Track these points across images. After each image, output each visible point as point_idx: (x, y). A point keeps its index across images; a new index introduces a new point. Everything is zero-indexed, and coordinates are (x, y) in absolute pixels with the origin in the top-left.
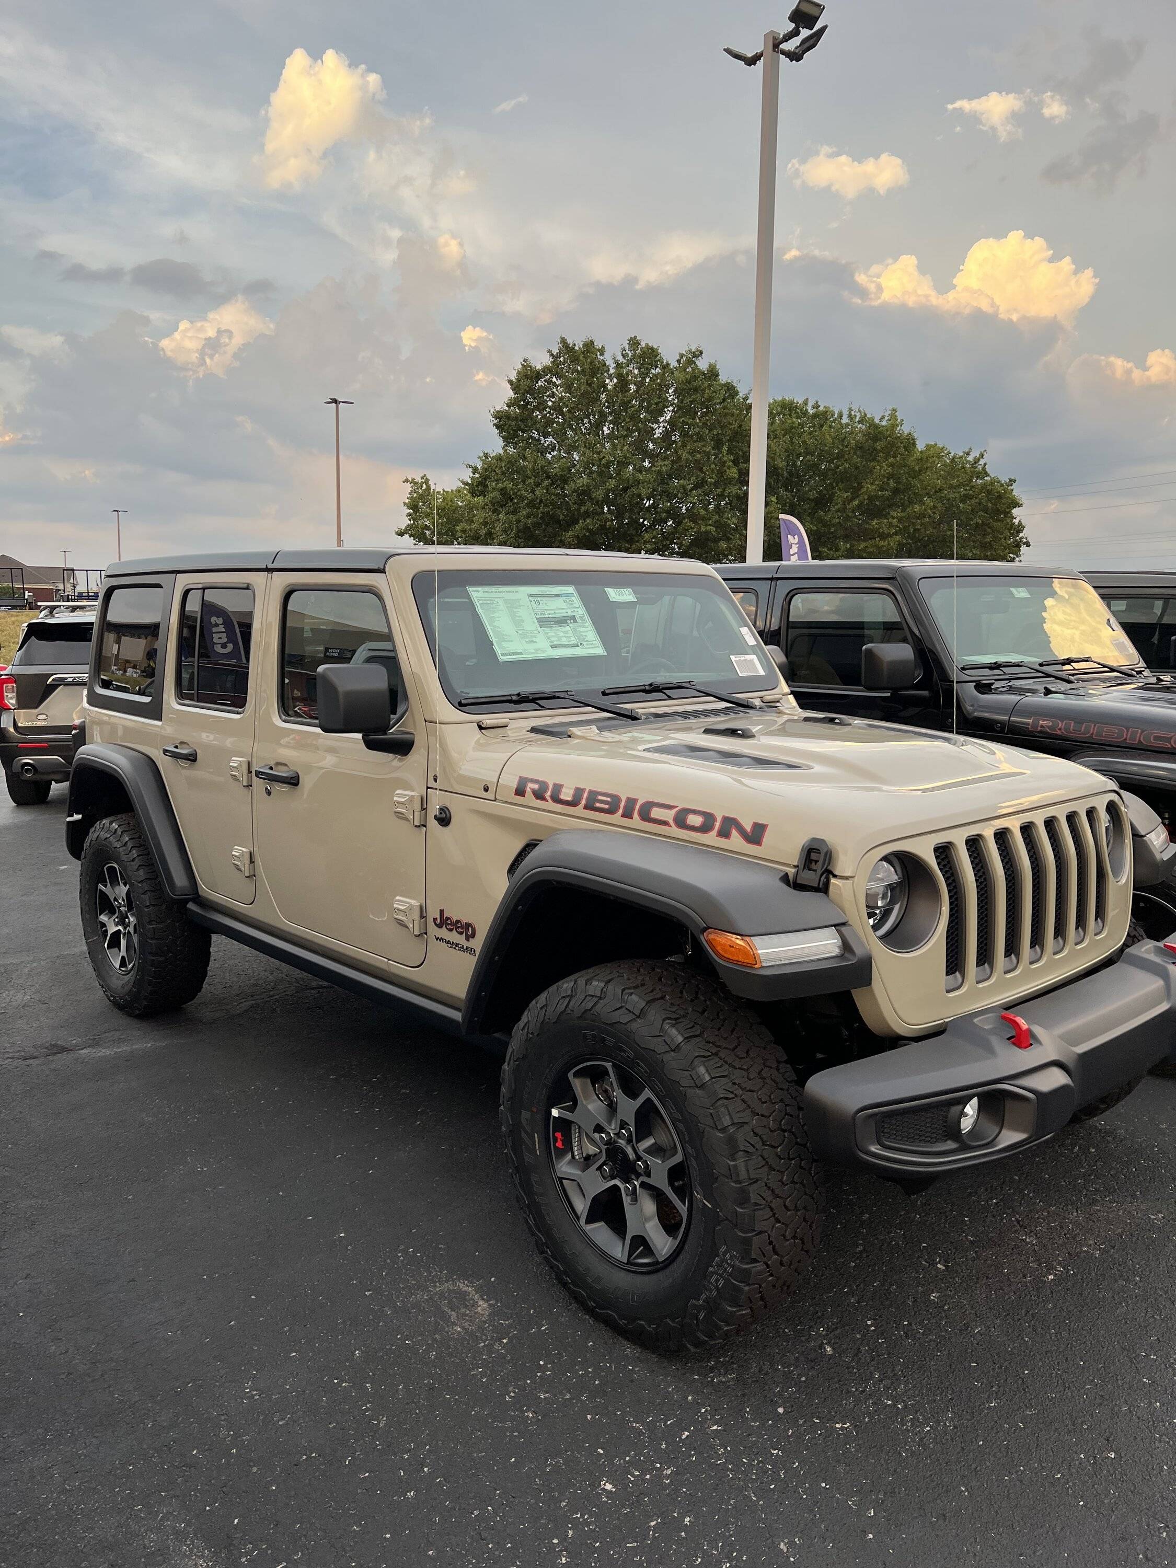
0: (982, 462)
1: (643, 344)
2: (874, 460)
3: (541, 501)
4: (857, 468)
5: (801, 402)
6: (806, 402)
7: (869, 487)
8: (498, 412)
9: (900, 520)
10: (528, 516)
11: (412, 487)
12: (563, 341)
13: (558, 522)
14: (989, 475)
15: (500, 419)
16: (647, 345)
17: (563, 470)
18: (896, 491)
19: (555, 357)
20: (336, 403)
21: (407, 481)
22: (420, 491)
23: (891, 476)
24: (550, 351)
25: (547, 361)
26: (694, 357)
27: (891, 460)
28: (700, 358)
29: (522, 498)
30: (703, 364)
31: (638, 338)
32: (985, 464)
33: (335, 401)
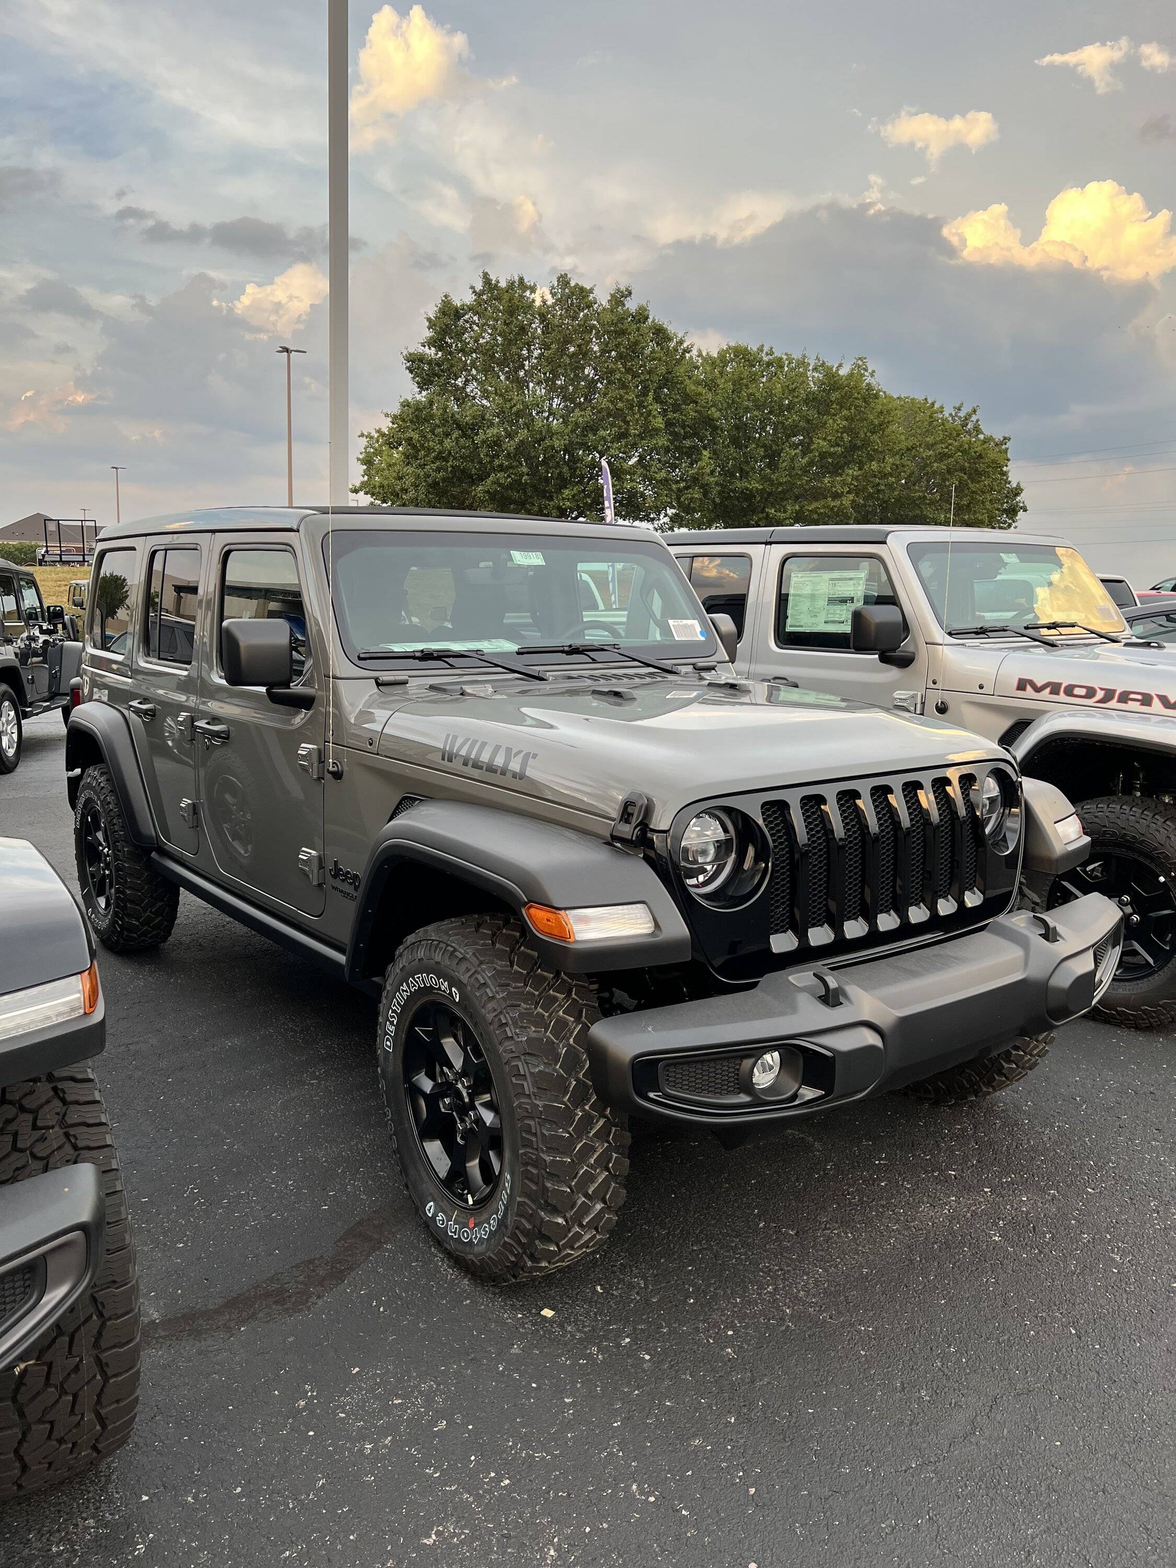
0: (974, 418)
1: (572, 284)
2: (827, 413)
3: (450, 453)
4: (808, 421)
5: (755, 349)
6: (761, 349)
7: (820, 444)
8: (410, 354)
9: (855, 478)
10: (438, 470)
11: (368, 442)
12: (486, 276)
13: (471, 476)
14: (982, 433)
15: (413, 362)
16: (577, 284)
17: (474, 418)
18: (853, 448)
19: (478, 294)
20: (287, 352)
21: (362, 435)
22: (377, 445)
23: (845, 430)
24: (472, 287)
25: (469, 299)
26: (622, 297)
27: (845, 412)
28: (628, 298)
29: (429, 450)
30: (631, 305)
31: (569, 276)
32: (978, 421)
33: (286, 350)
